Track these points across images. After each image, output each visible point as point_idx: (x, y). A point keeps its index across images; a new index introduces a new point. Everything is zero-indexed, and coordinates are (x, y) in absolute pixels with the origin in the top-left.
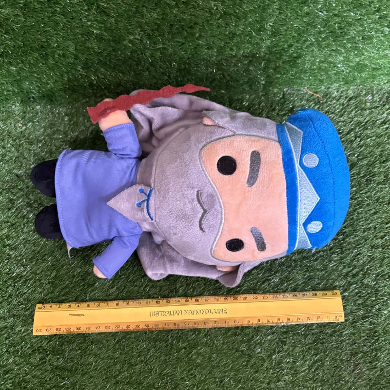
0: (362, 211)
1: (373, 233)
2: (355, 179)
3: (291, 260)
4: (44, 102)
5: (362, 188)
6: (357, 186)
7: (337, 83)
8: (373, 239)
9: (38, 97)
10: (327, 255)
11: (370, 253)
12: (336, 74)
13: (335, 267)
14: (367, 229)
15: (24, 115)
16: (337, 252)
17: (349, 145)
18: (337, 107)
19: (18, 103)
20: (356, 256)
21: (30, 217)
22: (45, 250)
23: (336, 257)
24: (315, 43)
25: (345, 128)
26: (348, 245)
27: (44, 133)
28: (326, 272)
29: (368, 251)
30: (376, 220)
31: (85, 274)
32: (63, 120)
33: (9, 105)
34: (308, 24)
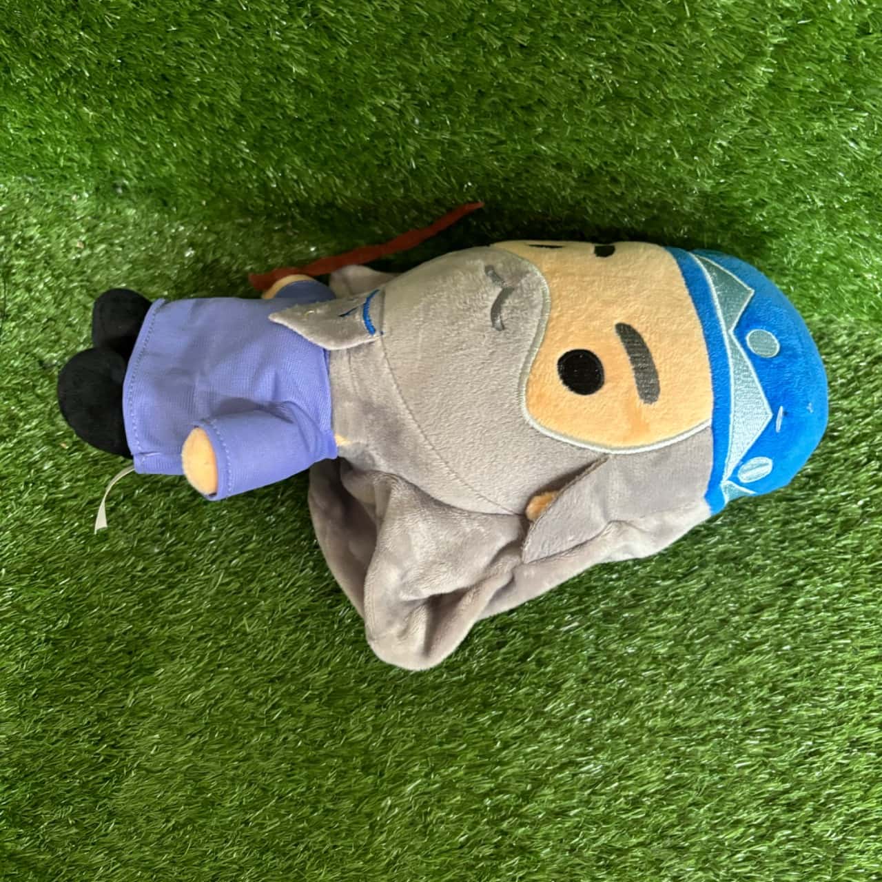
0: (846, 645)
1: (862, 707)
2: (846, 560)
3: (642, 726)
4: (148, 201)
5: (858, 589)
6: (847, 579)
7: (853, 315)
8: (858, 724)
9: (135, 187)
10: (734, 735)
11: (845, 758)
12: (855, 294)
13: (747, 772)
14: (850, 693)
15: (95, 221)
16: (762, 734)
17: (850, 473)
18: (841, 371)
19: (87, 191)
20: (806, 758)
21: (46, 468)
22: (61, 558)
23: (756, 746)
24: (822, 211)
25: (848, 428)
26: (793, 724)
27: (130, 274)
28: (722, 779)
29: (840, 752)
30: (876, 676)
31: (137, 638)
32: (180, 254)
33: (66, 193)
34: (816, 164)
